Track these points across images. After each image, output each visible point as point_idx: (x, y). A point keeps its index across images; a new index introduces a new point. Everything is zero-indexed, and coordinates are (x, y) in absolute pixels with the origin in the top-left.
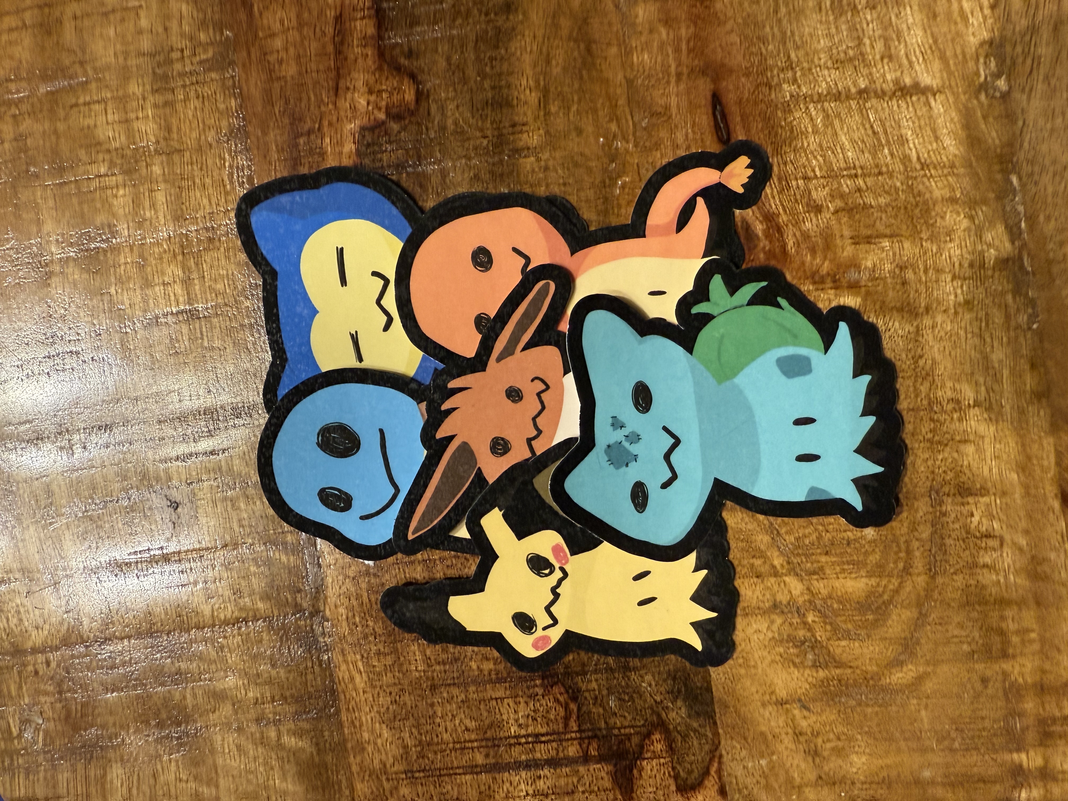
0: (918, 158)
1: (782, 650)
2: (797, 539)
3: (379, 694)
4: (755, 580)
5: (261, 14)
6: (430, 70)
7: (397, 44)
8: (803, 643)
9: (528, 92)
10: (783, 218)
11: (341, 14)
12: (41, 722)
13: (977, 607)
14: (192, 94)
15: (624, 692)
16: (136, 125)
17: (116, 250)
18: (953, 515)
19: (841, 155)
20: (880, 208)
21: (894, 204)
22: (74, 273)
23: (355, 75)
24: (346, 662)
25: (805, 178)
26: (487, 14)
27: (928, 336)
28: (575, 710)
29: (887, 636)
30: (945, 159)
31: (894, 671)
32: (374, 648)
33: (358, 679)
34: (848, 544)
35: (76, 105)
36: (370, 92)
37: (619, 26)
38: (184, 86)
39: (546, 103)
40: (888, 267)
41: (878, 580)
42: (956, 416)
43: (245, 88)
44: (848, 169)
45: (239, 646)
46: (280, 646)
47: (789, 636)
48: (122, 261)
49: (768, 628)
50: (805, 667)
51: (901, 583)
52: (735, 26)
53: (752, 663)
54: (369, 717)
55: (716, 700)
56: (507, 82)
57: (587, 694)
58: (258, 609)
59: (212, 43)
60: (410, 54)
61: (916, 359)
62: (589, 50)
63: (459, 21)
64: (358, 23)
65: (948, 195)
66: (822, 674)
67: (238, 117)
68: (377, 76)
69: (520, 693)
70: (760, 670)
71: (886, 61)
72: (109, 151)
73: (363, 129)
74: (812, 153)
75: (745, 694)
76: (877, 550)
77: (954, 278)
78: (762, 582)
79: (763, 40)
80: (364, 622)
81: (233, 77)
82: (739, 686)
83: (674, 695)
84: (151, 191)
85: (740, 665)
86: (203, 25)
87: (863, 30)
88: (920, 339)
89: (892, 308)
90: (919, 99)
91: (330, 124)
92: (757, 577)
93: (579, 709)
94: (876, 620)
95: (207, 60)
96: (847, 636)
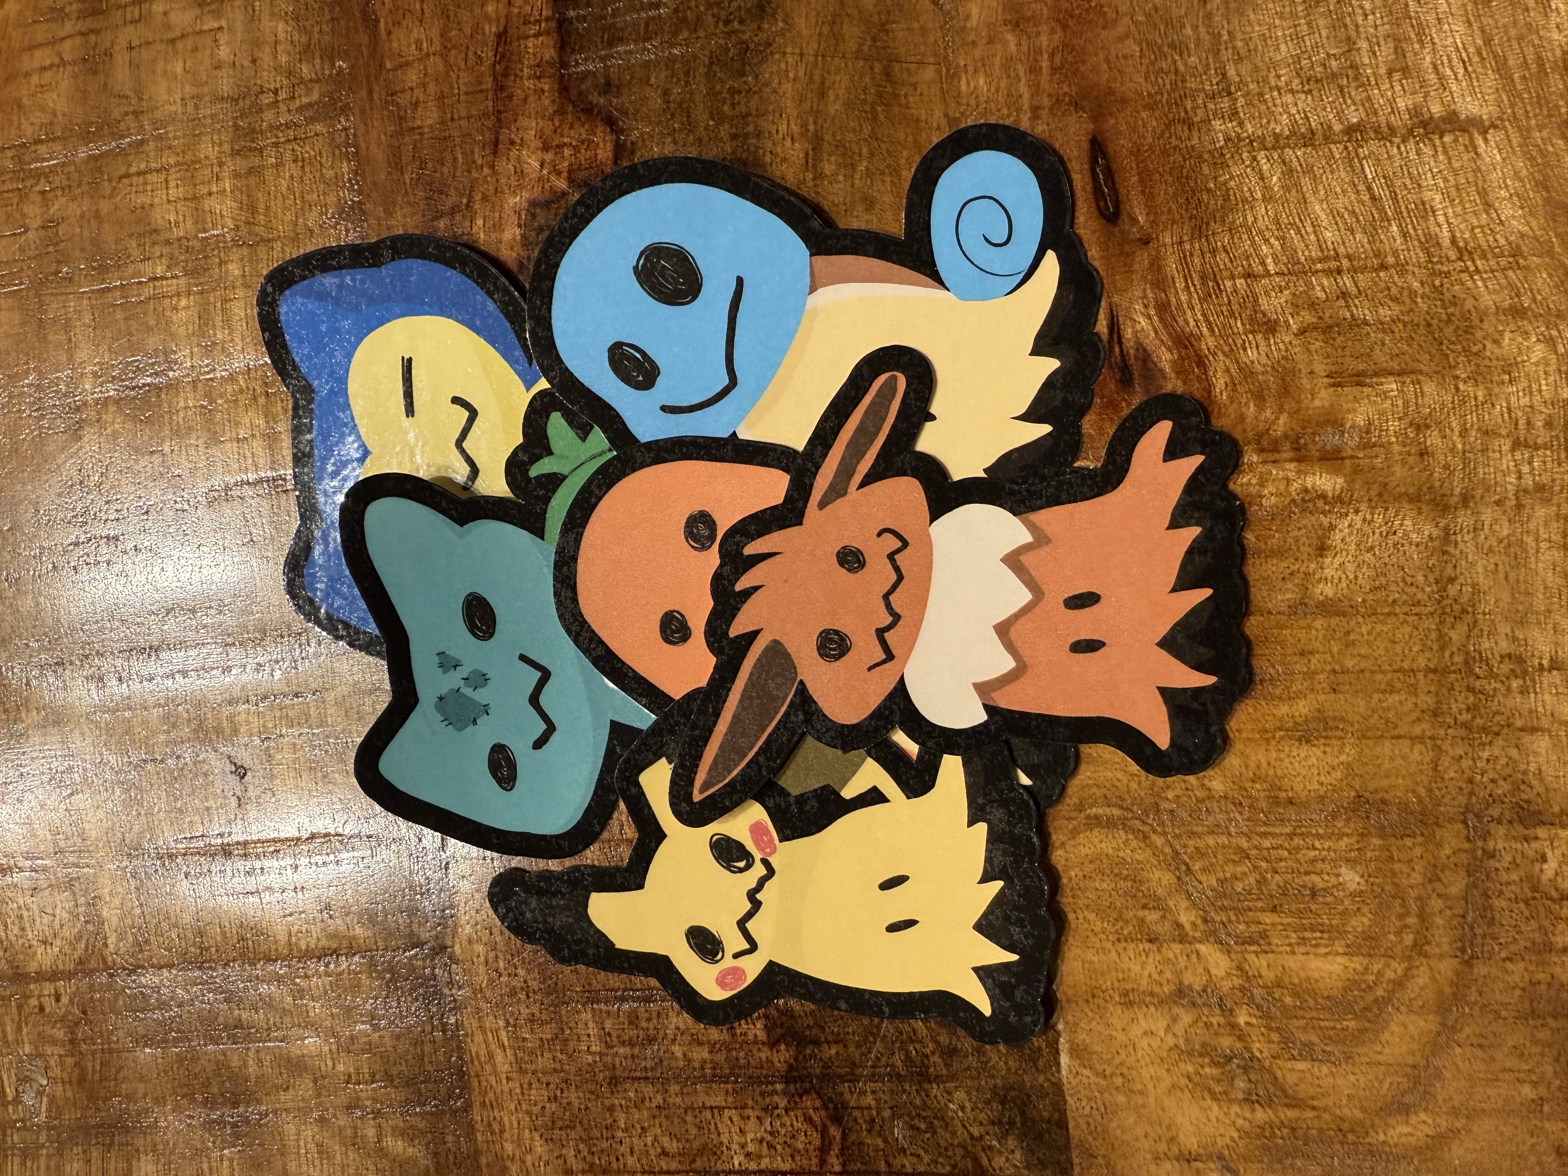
0: (1454, 241)
1: (1190, 1068)
2: (1222, 882)
3: (530, 1084)
4: (1147, 946)
5: (389, 33)
6: (637, 111)
7: (589, 72)
8: (1229, 1059)
9: (788, 142)
10: (1209, 342)
11: (505, 31)
12: (45, 1082)
13: (1550, 1021)
14: (288, 155)
15: (918, 1115)
16: (207, 204)
17: (173, 386)
18: (1508, 858)
19: (1312, 237)
20: (1383, 326)
21: (1406, 319)
22: (115, 421)
23: (524, 122)
24: (482, 1028)
25: (1248, 275)
26: (727, 22)
27: (1467, 545)
28: (838, 1138)
29: (1381, 1058)
30: (1502, 242)
31: (1392, 1121)
32: (525, 1011)
33: (499, 1058)
34: (1313, 895)
35: (127, 175)
36: (546, 148)
37: (939, 34)
38: (276, 145)
39: (817, 159)
40: (1394, 425)
41: (1366, 961)
42: (1515, 684)
43: (363, 145)
44: (1324, 259)
45: (326, 993)
46: (387, 997)
47: (1204, 1045)
48: (182, 404)
49: (1168, 1029)
50: (1231, 1101)
51: (1407, 970)
52: (1132, 28)
53: (1139, 1087)
54: (514, 1118)
55: (1074, 1142)
56: (756, 126)
57: (857, 1113)
58: (354, 938)
59: (318, 81)
60: (608, 87)
61: (1444, 583)
62: (887, 73)
63: (685, 34)
64: (530, 43)
65: (1506, 304)
66: (1261, 1115)
67: (351, 189)
68: (557, 123)
69: (750, 1103)
70: (1152, 1100)
71: (1397, 76)
72: (168, 242)
73: (533, 204)
74: (1260, 232)
75: (1127, 1137)
76: (1365, 910)
77: (1517, 445)
78: (1159, 950)
79: (1180, 48)
80: (512, 970)
81: (345, 129)
82: (1114, 1124)
83: (1004, 1127)
84: (226, 301)
85: (1117, 1089)
86: (306, 52)
87: (1357, 26)
88: (1451, 549)
89: (1401, 495)
90: (1456, 141)
91: (485, 198)
92: (1150, 941)
93: (844, 1136)
94: (1363, 1031)
95: (311, 105)
96: (1308, 1052)
